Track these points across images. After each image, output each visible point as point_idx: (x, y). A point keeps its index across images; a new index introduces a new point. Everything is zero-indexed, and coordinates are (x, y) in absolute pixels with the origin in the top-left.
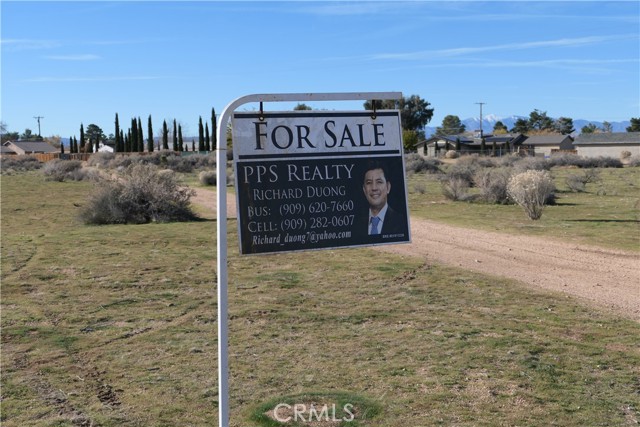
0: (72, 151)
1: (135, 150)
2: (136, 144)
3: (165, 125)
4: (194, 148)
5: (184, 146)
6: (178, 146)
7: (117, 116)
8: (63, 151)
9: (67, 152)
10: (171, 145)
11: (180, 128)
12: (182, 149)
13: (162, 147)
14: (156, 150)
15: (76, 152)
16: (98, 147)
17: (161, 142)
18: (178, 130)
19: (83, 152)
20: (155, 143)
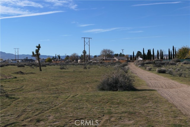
0: (131, 60)
1: (149, 59)
2: (149, 57)
3: (158, 51)
4: (167, 58)
5: (164, 58)
6: (162, 58)
7: (144, 49)
8: (128, 59)
9: (129, 59)
10: (160, 57)
11: (162, 52)
12: (163, 59)
13: (157, 58)
14: (155, 59)
15: (132, 60)
16: (138, 58)
17: (157, 57)
18: (162, 53)
19: (134, 59)
20: (155, 57)
